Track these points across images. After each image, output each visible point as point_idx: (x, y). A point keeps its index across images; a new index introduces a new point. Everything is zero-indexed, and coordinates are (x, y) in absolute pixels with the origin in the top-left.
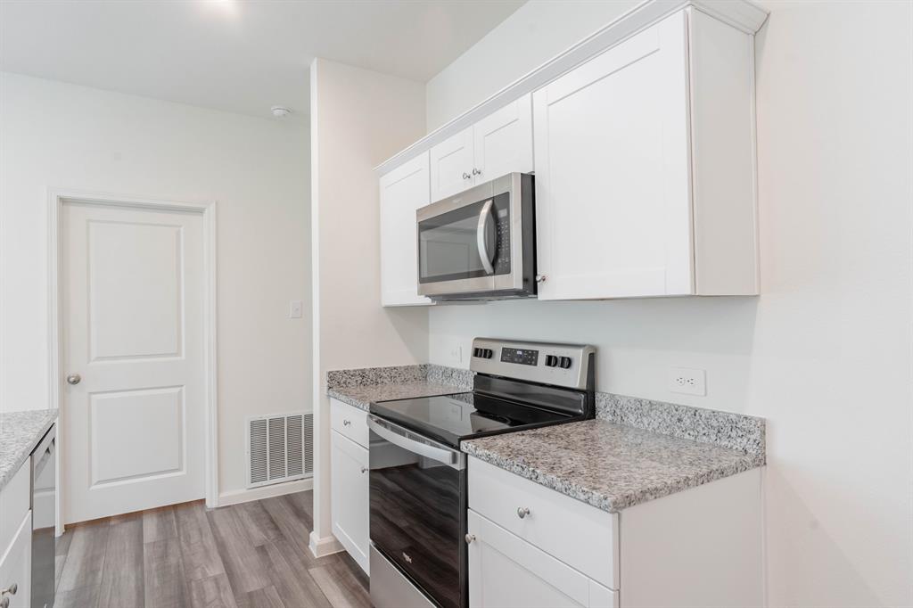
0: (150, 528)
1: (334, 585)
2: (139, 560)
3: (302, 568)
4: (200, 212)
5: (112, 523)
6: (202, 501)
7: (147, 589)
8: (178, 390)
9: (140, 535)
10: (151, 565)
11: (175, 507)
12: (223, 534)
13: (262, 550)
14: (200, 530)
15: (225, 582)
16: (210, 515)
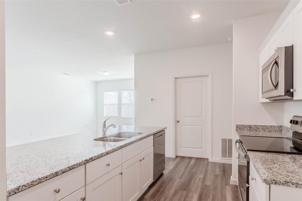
0: (193, 162)
1: (231, 193)
2: (186, 168)
3: (224, 185)
4: (207, 76)
5: (186, 158)
6: (208, 159)
7: (184, 175)
8: (202, 126)
9: (190, 163)
10: (188, 170)
11: (201, 159)
12: (208, 168)
13: (216, 176)
14: (203, 166)
15: (202, 180)
16: (208, 163)
